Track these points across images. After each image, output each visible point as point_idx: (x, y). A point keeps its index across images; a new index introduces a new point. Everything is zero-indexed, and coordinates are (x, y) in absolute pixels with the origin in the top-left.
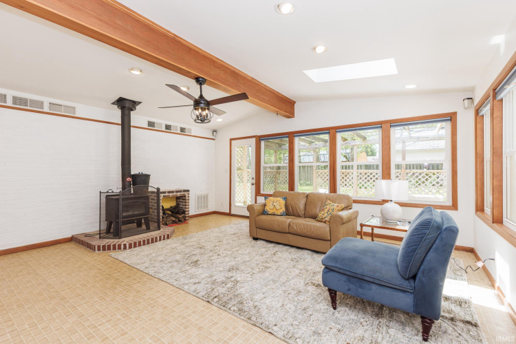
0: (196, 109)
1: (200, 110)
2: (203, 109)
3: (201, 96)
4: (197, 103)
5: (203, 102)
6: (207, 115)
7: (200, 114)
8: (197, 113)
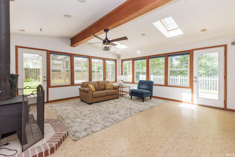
0: (104, 44)
1: (106, 45)
2: (107, 44)
3: (106, 38)
4: (104, 42)
5: (107, 41)
6: (109, 47)
7: (106, 47)
8: (105, 46)
